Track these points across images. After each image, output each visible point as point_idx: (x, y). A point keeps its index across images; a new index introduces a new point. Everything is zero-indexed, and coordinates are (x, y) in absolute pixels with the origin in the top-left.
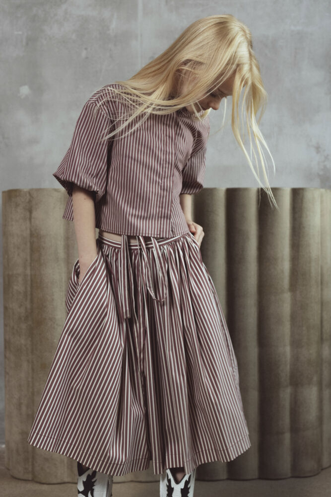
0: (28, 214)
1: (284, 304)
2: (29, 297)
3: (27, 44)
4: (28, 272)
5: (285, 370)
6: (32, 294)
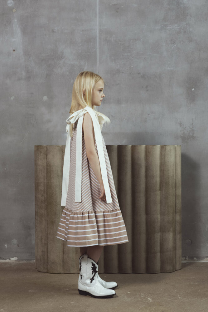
0: (46, 156)
1: (157, 196)
2: (46, 192)
3: (46, 77)
4: (46, 181)
5: (158, 225)
6: (47, 191)
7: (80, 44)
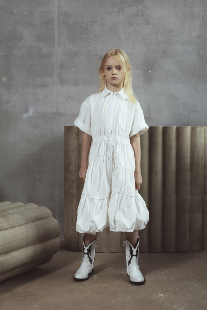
1: (187, 177)
5: (187, 205)
7: (39, 26)
